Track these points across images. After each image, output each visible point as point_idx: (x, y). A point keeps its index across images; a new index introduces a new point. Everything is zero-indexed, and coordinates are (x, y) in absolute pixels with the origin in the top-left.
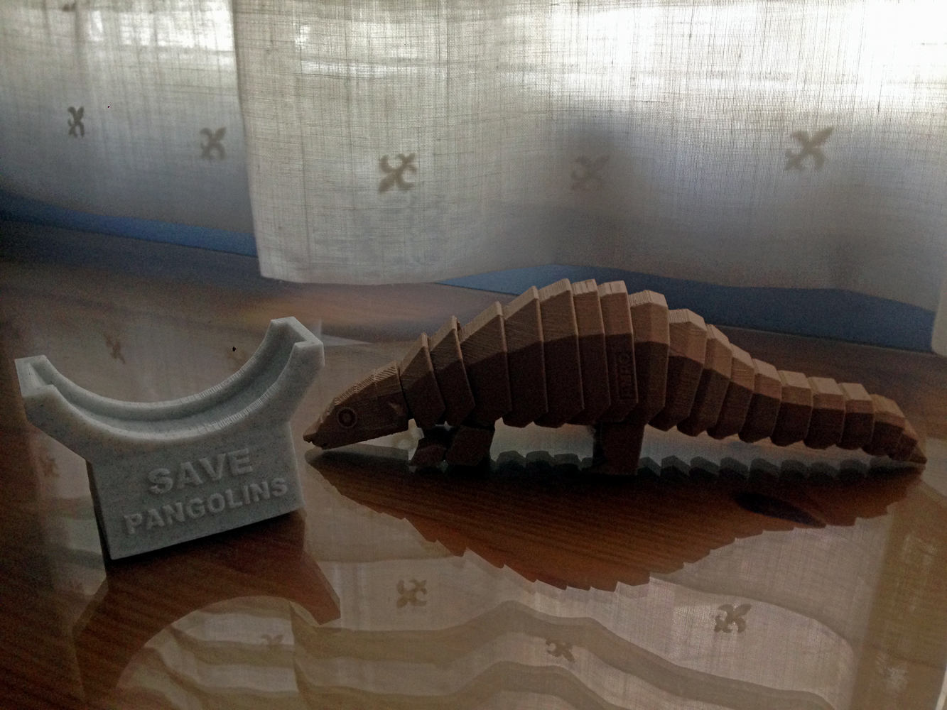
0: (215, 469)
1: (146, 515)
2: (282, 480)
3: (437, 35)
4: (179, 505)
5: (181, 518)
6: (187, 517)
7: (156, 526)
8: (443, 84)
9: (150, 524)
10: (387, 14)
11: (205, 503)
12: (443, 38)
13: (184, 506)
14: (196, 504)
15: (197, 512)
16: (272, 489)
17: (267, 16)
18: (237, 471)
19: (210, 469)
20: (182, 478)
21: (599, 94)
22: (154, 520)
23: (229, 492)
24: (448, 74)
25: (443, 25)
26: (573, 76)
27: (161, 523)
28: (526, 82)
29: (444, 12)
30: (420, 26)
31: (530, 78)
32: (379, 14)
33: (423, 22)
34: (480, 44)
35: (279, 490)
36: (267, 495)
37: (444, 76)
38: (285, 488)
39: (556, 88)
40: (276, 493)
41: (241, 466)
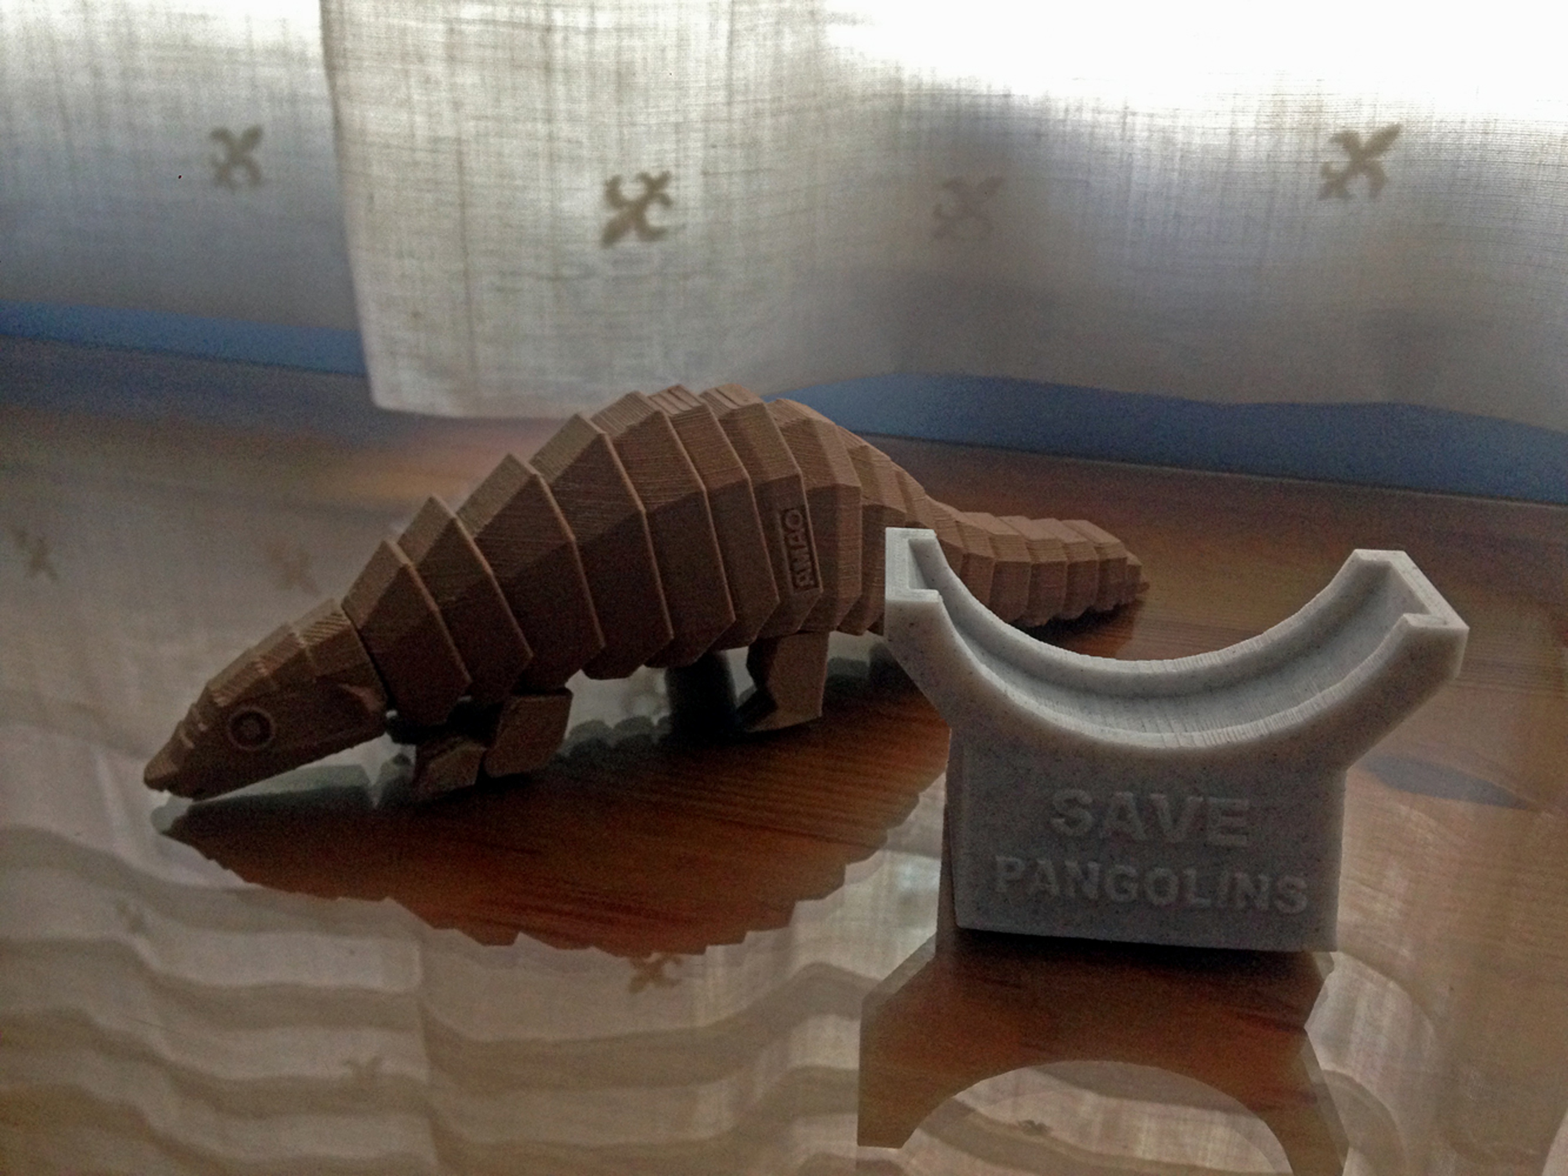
0: (1175, 821)
2: (1301, 884)
4: (1094, 867)
5: (1092, 893)
6: (1102, 893)
7: (1045, 893)
8: (723, 41)
9: (1036, 885)
11: (1141, 880)
13: (1102, 873)
14: (1123, 876)
15: (1123, 890)
16: (1275, 895)
18: (1217, 837)
22: (1043, 879)
23: (1191, 873)
35: (1290, 902)
36: (1262, 904)
38: (1303, 903)
41: (1226, 830)
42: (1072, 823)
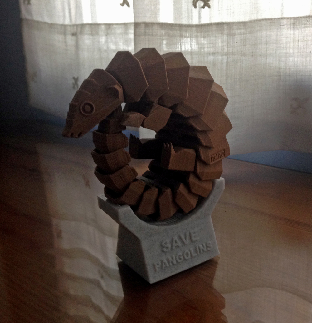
0: (186, 239)
1: (162, 261)
2: (210, 242)
3: (222, 42)
4: (174, 256)
5: (175, 262)
6: (177, 261)
7: (166, 267)
8: (225, 65)
9: (164, 266)
10: (199, 34)
11: (183, 255)
12: (225, 44)
13: (176, 257)
14: (180, 256)
15: (181, 259)
16: (207, 247)
17: (147, 37)
18: (194, 239)
19: (184, 239)
20: (174, 244)
21: (304, 67)
22: (165, 264)
23: (191, 249)
24: (227, 59)
25: (225, 37)
26: (291, 59)
27: (168, 265)
28: (267, 62)
29: (226, 31)
30: (214, 39)
31: (269, 60)
32: (196, 34)
33: (216, 37)
34: (243, 46)
35: (210, 247)
36: (205, 250)
37: (225, 61)
38: (211, 246)
39: (283, 65)
40: (209, 249)
41: (195, 237)
42: (167, 248)
